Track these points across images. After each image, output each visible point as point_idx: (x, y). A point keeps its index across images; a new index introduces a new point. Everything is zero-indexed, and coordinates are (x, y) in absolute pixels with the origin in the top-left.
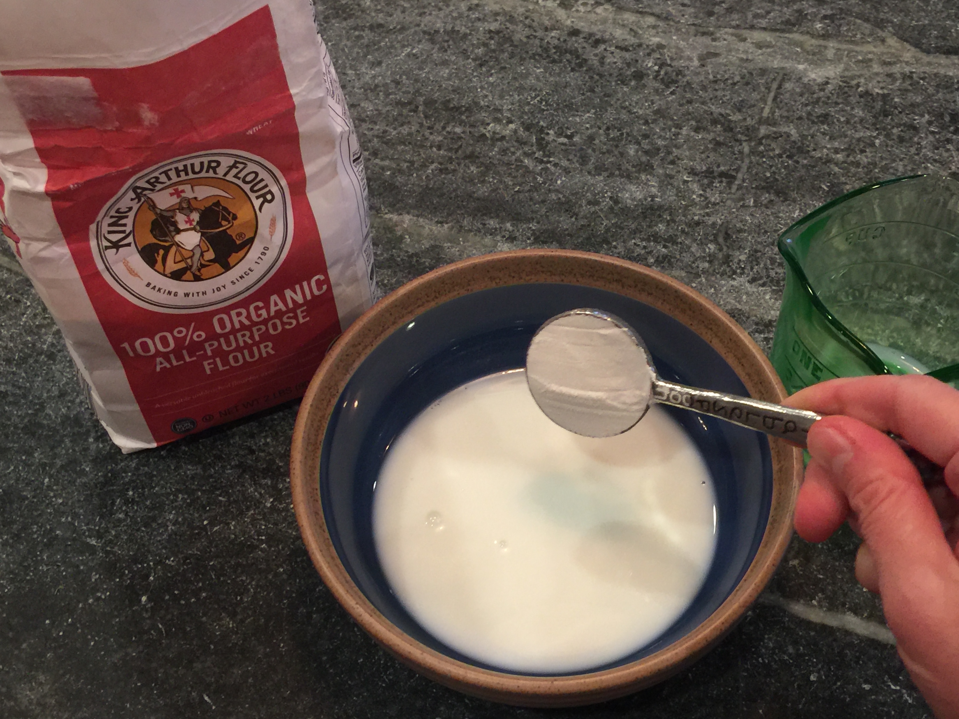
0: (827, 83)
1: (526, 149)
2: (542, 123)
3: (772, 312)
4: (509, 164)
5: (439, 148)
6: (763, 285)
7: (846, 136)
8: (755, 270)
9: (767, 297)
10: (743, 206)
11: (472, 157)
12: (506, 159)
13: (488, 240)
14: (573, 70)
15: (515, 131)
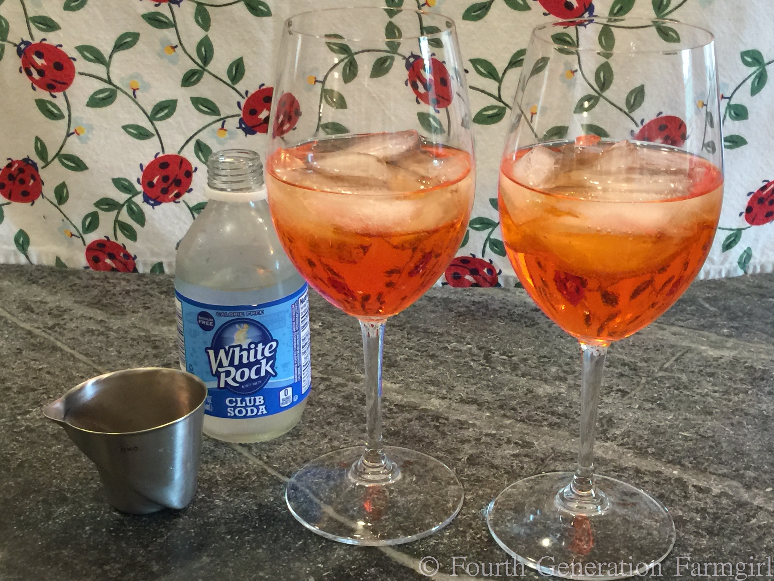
0: (721, 358)
1: (475, 358)
2: (492, 347)
3: (630, 463)
4: (458, 363)
5: (411, 349)
6: (628, 448)
7: (725, 385)
8: (625, 440)
9: (629, 455)
10: (629, 407)
11: (433, 357)
12: (457, 360)
13: (426, 396)
14: (526, 326)
15: (470, 349)
